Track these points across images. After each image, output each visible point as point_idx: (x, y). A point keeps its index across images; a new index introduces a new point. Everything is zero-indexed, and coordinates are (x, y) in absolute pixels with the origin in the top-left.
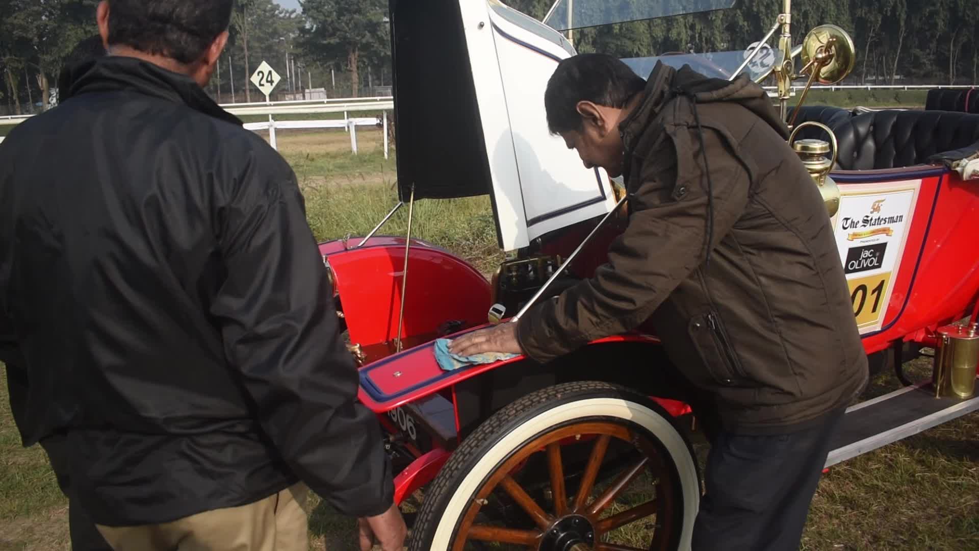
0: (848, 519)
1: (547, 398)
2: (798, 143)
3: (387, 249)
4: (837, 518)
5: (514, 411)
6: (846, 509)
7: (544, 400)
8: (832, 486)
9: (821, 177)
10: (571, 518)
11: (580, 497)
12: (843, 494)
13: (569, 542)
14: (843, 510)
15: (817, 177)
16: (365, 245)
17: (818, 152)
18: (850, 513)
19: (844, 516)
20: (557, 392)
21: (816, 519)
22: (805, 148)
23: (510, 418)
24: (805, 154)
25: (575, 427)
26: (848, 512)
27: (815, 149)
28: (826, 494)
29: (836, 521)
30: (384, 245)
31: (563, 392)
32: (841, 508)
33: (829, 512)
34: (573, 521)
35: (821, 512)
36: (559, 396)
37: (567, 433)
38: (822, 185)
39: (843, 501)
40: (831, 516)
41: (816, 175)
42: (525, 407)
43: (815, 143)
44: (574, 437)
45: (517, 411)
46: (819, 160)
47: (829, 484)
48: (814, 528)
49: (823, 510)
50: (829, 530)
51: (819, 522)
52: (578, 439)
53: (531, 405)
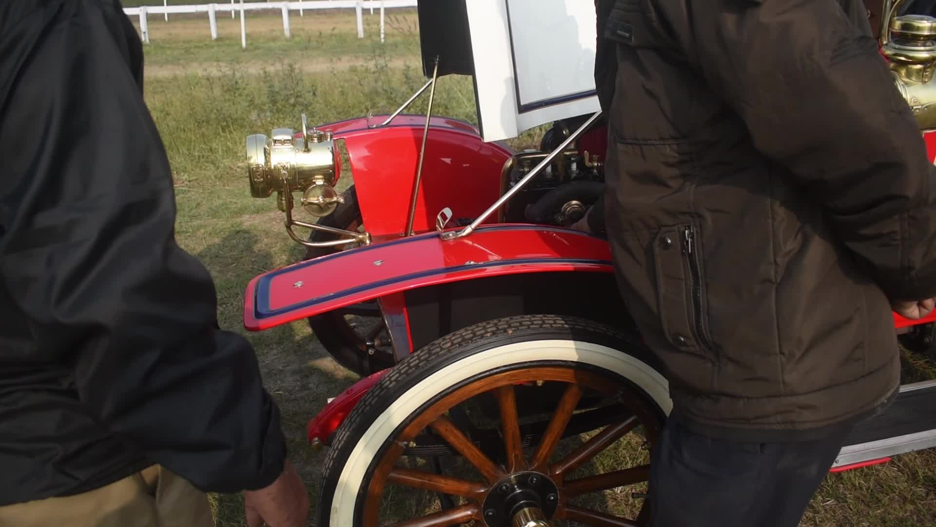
0: (927, 507)
1: (494, 333)
2: (897, 20)
3: (413, 129)
4: (913, 502)
5: (449, 344)
6: (927, 494)
7: (489, 335)
8: (918, 461)
9: (924, 70)
10: (528, 475)
11: (541, 452)
12: (930, 474)
13: (522, 502)
14: (924, 495)
15: (920, 70)
16: (391, 124)
17: (926, 33)
18: (932, 499)
19: (922, 502)
20: (510, 327)
21: (886, 500)
22: (906, 27)
23: (443, 352)
24: (906, 35)
25: (533, 372)
26: (929, 498)
27: (918, 29)
28: (907, 470)
29: (910, 507)
30: (410, 125)
31: (517, 327)
32: (921, 491)
33: (905, 494)
34: (529, 479)
35: (895, 492)
36: (510, 332)
37: (523, 378)
38: (925, 82)
39: (927, 483)
40: (905, 499)
41: (919, 66)
42: (464, 340)
43: (922, 19)
44: (535, 383)
45: (453, 344)
46: (924, 46)
47: (916, 457)
48: (879, 511)
49: (897, 492)
50: (897, 519)
51: (888, 505)
52: (540, 385)
53: (471, 339)
